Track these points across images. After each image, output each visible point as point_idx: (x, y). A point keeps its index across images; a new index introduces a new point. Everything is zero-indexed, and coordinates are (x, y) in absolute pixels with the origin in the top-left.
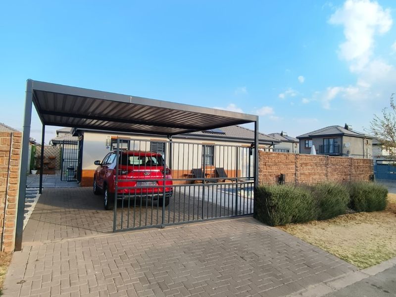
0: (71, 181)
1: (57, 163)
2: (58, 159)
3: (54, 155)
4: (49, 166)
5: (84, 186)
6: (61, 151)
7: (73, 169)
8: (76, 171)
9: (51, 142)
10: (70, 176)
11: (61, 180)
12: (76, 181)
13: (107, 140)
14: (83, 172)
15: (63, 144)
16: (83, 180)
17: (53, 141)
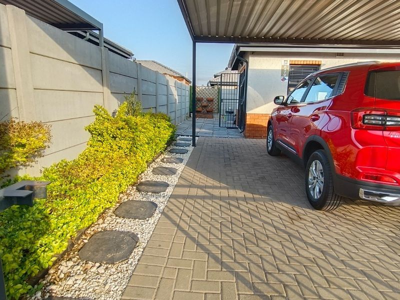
0: (230, 128)
1: (215, 107)
2: (216, 101)
3: (211, 97)
4: (207, 109)
5: (249, 137)
6: (219, 92)
7: (233, 112)
8: (236, 115)
9: (209, 84)
10: (229, 122)
11: (220, 126)
12: (237, 128)
13: (283, 66)
14: (248, 117)
15: (221, 85)
16: (247, 129)
17: (210, 82)
